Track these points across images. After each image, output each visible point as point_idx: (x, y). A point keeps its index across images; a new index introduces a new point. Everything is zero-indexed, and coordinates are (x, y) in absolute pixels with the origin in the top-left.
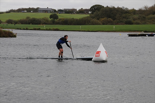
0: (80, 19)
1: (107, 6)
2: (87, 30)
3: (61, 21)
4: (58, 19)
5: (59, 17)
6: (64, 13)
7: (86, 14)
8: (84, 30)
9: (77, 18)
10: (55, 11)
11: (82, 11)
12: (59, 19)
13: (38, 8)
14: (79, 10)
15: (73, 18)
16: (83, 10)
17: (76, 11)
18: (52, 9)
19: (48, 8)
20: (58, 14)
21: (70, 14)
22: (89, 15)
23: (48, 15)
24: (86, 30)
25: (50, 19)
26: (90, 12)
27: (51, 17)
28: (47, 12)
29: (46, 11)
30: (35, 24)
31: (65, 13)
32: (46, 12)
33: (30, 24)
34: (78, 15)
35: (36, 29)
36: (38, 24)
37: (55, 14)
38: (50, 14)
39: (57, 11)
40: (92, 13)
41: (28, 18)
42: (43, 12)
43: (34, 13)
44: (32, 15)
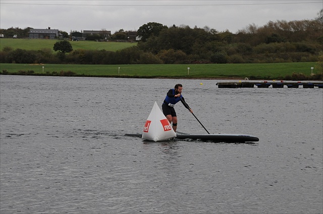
0: (117, 52)
1: (174, 26)
2: (132, 75)
3: (77, 56)
4: (72, 52)
5: (74, 48)
6: (84, 38)
7: (130, 42)
8: (126, 75)
9: (111, 51)
10: (65, 34)
11: (121, 36)
12: (74, 52)
13: (29, 28)
14: (116, 33)
15: (104, 51)
16: (124, 33)
17: (110, 35)
18: (59, 32)
19: (49, 28)
20: (72, 42)
21: (98, 42)
22: (135, 44)
23: (49, 44)
24: (130, 75)
25: (55, 53)
26: (138, 39)
27: (57, 47)
28: (49, 37)
29: (45, 35)
30: (23, 62)
31: (86, 39)
32: (47, 37)
33: (11, 62)
34: (114, 43)
35: (25, 72)
36: (28, 63)
37: (66, 42)
38: (55, 41)
39: (69, 34)
40: (143, 40)
41: (7, 49)
42: (39, 37)
43: (21, 40)
44: (16, 44)
